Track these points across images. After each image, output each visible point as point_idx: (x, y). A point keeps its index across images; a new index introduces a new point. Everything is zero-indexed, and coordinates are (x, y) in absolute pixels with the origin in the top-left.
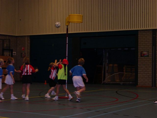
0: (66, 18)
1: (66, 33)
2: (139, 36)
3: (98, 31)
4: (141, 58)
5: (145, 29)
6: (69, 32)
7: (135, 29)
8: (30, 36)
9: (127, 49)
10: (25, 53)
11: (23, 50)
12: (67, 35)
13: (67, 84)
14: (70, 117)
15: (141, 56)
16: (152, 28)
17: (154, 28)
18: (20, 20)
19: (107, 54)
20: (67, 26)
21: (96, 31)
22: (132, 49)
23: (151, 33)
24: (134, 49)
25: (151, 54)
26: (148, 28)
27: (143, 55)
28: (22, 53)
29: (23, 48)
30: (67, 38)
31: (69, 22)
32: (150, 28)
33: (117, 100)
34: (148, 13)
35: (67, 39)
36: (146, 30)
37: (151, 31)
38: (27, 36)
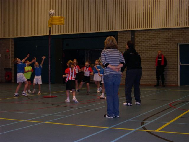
0: (49, 20)
1: (48, 35)
2: (118, 37)
5: (125, 30)
6: (51, 34)
7: (115, 30)
8: (14, 38)
10: (10, 55)
11: (8, 51)
12: (50, 36)
13: (51, 83)
14: (54, 114)
16: (131, 29)
17: (133, 29)
18: (4, 23)
19: (89, 54)
20: (50, 28)
21: (78, 33)
23: (130, 34)
26: (127, 30)
28: (6, 55)
29: (7, 50)
30: (50, 39)
31: (51, 24)
32: (129, 29)
34: (126, 15)
35: (50, 41)
37: (130, 32)
38: (11, 38)
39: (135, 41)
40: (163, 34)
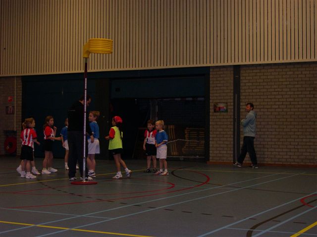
0: (85, 44)
1: (83, 71)
2: (211, 76)
3: (140, 68)
4: (215, 114)
5: (222, 64)
6: (88, 71)
7: (205, 65)
8: (22, 76)
9: (190, 99)
10: (13, 107)
11: (11, 100)
12: (86, 74)
15: (215, 111)
16: (233, 63)
17: (237, 63)
18: (5, 49)
19: (157, 107)
20: (86, 59)
21: (137, 69)
22: (199, 99)
23: (232, 72)
24: (202, 99)
25: (232, 107)
26: (226, 64)
27: (217, 109)
28: (7, 107)
29: (9, 98)
30: (86, 79)
31: (88, 52)
32: (230, 64)
33: (172, 187)
34: (226, 37)
35: (86, 82)
36: (224, 67)
37: (232, 69)
38: (17, 77)
39: (241, 84)
40: (291, 73)
